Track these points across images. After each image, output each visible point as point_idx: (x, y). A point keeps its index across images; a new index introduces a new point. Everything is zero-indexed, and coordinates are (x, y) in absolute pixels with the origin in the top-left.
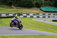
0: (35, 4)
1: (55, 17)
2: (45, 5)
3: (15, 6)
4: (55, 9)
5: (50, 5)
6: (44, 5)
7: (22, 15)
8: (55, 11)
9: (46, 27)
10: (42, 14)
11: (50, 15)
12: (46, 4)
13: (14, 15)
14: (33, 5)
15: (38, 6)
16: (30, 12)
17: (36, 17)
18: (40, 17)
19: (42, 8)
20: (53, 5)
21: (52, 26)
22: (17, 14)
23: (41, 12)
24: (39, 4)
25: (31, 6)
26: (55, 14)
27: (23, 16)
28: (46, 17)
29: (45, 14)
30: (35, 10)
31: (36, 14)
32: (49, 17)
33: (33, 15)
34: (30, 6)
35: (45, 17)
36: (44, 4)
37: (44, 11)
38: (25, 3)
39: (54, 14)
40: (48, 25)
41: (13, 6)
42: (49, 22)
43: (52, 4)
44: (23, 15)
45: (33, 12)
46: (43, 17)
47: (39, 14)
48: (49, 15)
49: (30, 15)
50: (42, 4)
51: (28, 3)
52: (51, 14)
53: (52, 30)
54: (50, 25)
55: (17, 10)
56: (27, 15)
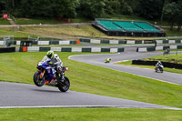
0: (77, 10)
1: (140, 50)
2: (110, 14)
3: (12, 14)
4: (139, 24)
5: (126, 14)
6: (106, 11)
7: (36, 43)
8: (140, 30)
9: (111, 82)
10: (99, 41)
11: (125, 43)
12: (114, 8)
13: (10, 44)
14: (70, 12)
15: (87, 14)
16: (62, 34)
17: (80, 50)
18: (93, 49)
19: (99, 22)
20: (135, 12)
21: (131, 80)
22: (18, 42)
23: (97, 33)
24: (89, 10)
25: (65, 16)
26: (139, 42)
27: (37, 48)
28: (112, 50)
29: (108, 42)
30: (77, 27)
31: (81, 40)
32: (121, 50)
33: (71, 42)
34: (62, 15)
35: (108, 50)
36: (105, 7)
37: (105, 33)
38: (45, 7)
39: (137, 42)
40: (118, 77)
41: (5, 16)
42: (122, 65)
43: (130, 9)
44: (40, 43)
45: (70, 33)
46: (103, 50)
47: (89, 41)
48: (121, 42)
49: (61, 42)
50: (99, 8)
51: (55, 5)
52: (128, 42)
53: (131, 90)
54: (124, 75)
55: (21, 29)
56: (50, 43)
